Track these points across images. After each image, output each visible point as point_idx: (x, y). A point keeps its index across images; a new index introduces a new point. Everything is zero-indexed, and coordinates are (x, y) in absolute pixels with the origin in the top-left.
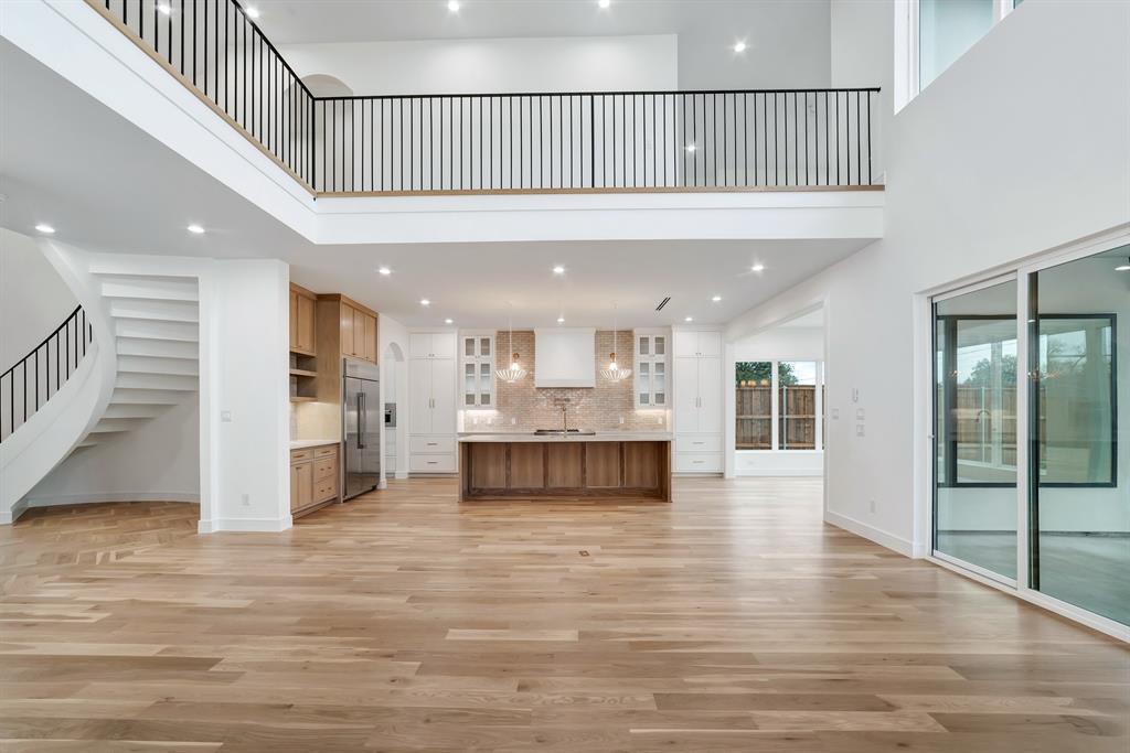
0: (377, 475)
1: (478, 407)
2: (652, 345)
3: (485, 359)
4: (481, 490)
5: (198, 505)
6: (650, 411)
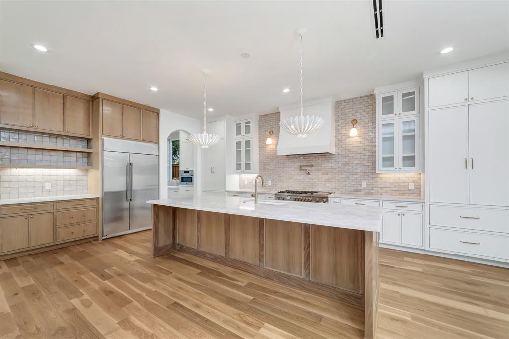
1: (243, 172)
2: (398, 104)
3: (247, 137)
4: (182, 246)
6: (398, 175)
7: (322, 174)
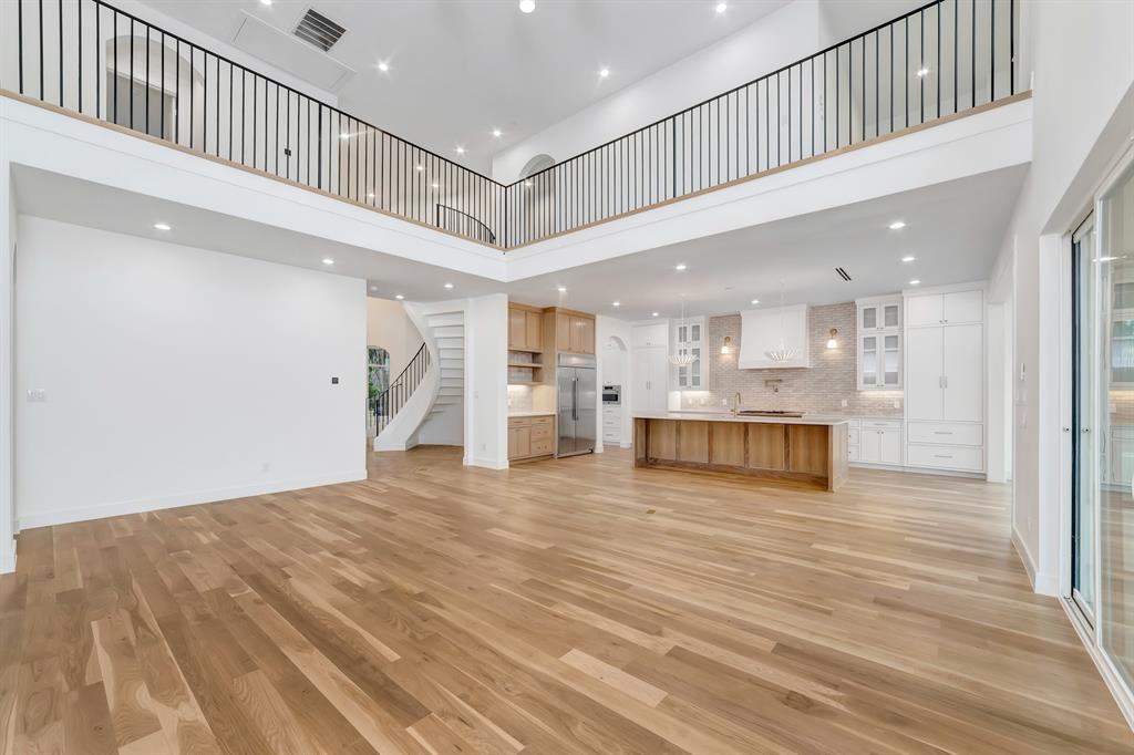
0: (593, 442)
1: (689, 388)
2: (880, 317)
3: (695, 345)
4: (656, 460)
5: (462, 448)
6: (882, 393)
7: (794, 391)
